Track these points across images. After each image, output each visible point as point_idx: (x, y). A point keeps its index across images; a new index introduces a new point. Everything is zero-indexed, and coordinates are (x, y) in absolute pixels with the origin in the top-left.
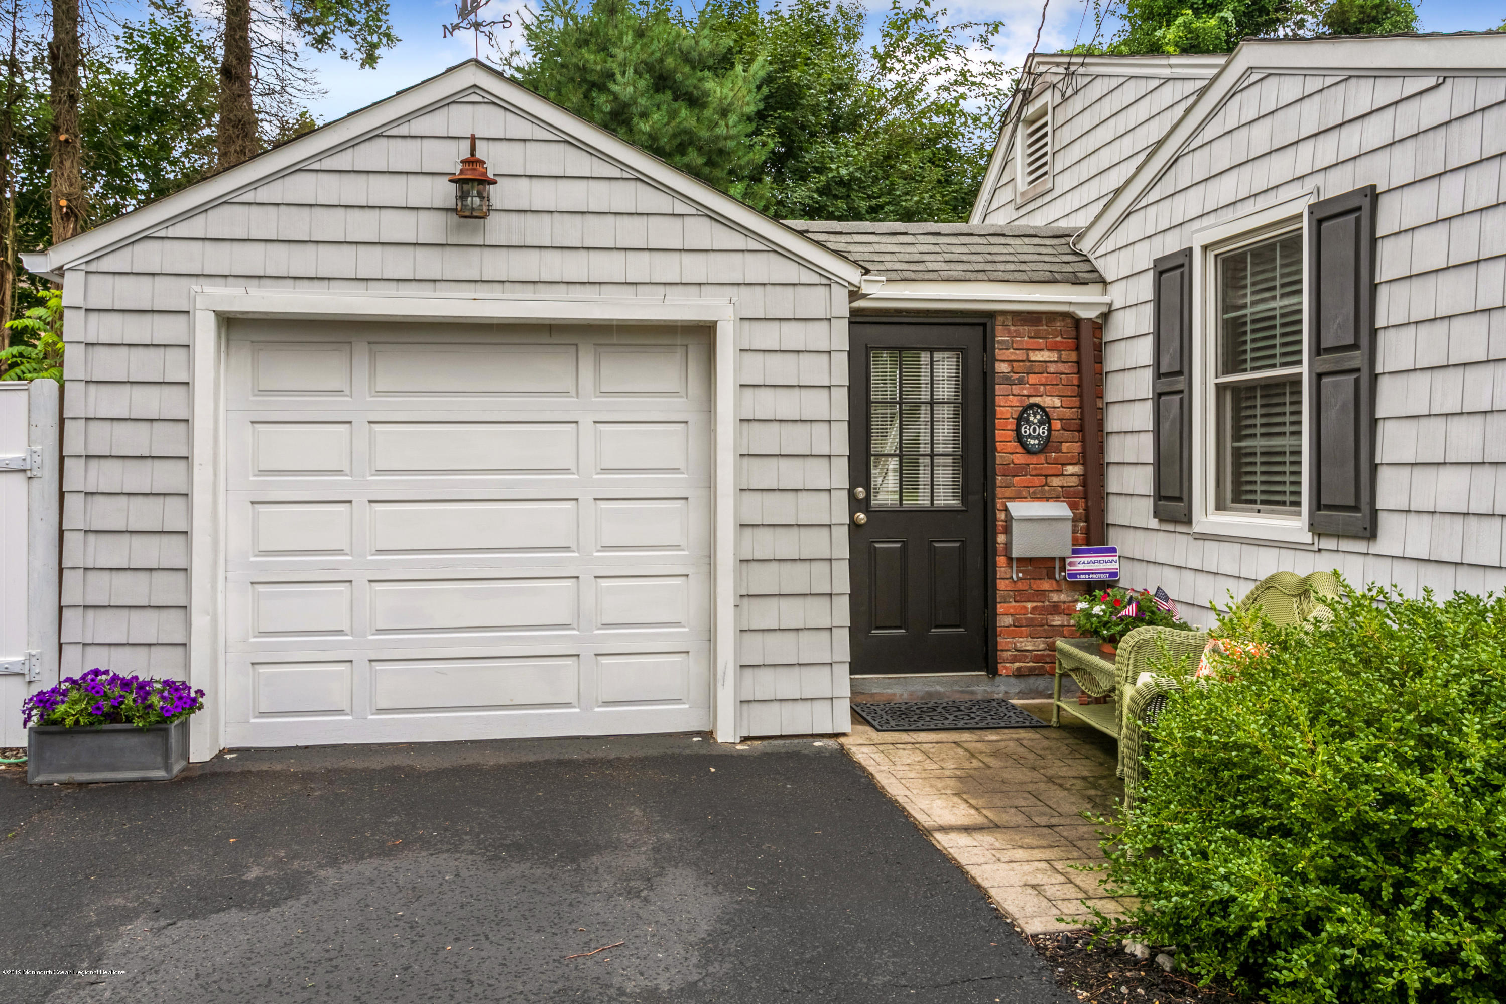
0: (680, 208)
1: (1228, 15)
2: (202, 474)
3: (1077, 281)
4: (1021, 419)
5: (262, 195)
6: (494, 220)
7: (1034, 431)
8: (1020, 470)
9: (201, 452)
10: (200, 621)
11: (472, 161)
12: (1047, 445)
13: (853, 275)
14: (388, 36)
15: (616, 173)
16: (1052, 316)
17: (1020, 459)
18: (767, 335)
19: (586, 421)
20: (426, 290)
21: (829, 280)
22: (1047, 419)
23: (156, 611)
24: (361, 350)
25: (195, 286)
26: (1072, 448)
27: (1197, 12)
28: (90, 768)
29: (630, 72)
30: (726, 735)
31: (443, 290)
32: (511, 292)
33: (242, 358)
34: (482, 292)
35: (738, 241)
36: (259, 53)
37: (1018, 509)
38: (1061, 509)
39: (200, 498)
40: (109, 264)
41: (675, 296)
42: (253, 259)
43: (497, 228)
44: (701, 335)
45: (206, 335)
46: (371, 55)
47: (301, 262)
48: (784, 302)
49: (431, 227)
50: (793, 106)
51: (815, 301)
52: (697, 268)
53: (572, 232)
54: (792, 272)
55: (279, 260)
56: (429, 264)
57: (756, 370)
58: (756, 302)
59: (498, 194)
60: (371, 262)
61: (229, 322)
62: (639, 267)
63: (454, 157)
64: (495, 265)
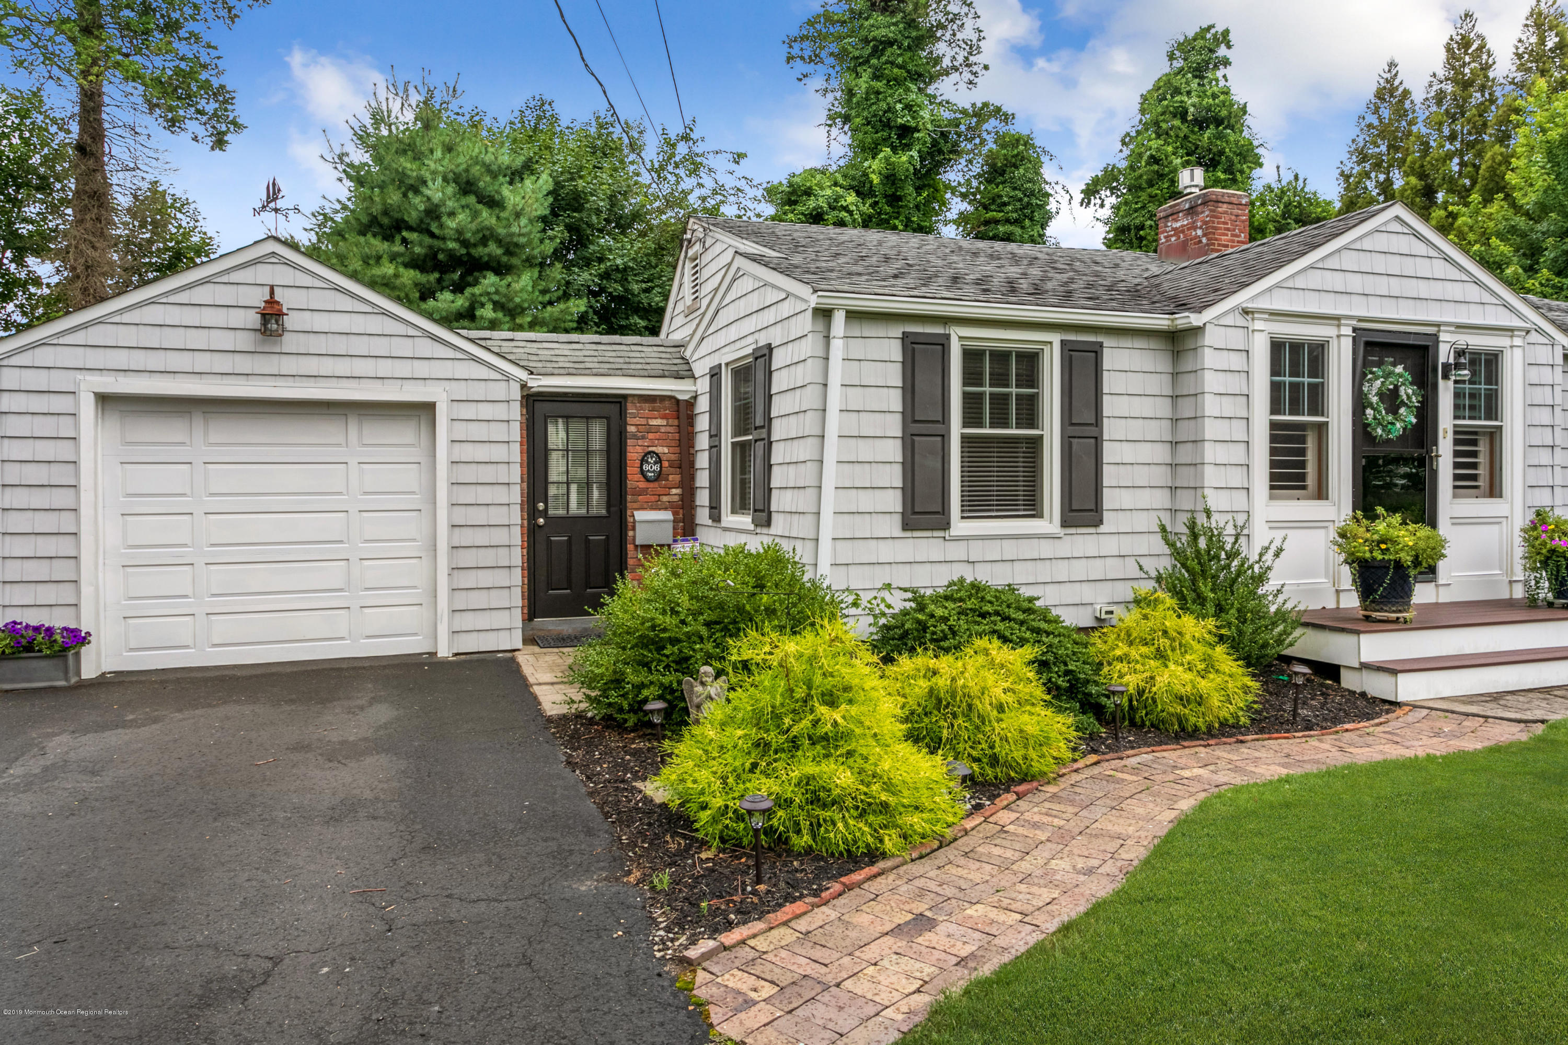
0: (411, 332)
1: (915, 153)
2: (86, 497)
3: (678, 377)
4: (643, 461)
5: (126, 318)
6: (287, 337)
7: (651, 468)
8: (643, 492)
9: (86, 481)
10: (86, 590)
11: (272, 302)
12: (659, 476)
13: (523, 375)
14: (234, 123)
15: (369, 309)
16: (663, 398)
17: (643, 485)
18: (468, 411)
19: (353, 462)
20: (242, 380)
21: (508, 378)
22: (659, 461)
23: (55, 585)
24: (198, 417)
25: (79, 376)
26: (675, 478)
27: (894, 150)
28: (12, 681)
29: (439, 180)
30: (444, 652)
31: (253, 381)
32: (299, 382)
33: (113, 423)
34: (280, 382)
35: (450, 353)
36: (111, 133)
37: (640, 515)
38: (668, 515)
39: (86, 511)
40: (16, 360)
41: (408, 385)
42: (120, 359)
43: (290, 342)
44: (429, 408)
45: (87, 407)
46: (220, 142)
47: (154, 361)
48: (478, 391)
49: (245, 341)
50: (579, 209)
51: (499, 390)
52: (422, 369)
53: (340, 345)
54: (484, 373)
55: (139, 360)
56: (244, 364)
57: (461, 431)
58: (460, 391)
59: (290, 321)
60: (203, 362)
61: (104, 400)
62: (385, 368)
63: (258, 297)
64: (289, 365)
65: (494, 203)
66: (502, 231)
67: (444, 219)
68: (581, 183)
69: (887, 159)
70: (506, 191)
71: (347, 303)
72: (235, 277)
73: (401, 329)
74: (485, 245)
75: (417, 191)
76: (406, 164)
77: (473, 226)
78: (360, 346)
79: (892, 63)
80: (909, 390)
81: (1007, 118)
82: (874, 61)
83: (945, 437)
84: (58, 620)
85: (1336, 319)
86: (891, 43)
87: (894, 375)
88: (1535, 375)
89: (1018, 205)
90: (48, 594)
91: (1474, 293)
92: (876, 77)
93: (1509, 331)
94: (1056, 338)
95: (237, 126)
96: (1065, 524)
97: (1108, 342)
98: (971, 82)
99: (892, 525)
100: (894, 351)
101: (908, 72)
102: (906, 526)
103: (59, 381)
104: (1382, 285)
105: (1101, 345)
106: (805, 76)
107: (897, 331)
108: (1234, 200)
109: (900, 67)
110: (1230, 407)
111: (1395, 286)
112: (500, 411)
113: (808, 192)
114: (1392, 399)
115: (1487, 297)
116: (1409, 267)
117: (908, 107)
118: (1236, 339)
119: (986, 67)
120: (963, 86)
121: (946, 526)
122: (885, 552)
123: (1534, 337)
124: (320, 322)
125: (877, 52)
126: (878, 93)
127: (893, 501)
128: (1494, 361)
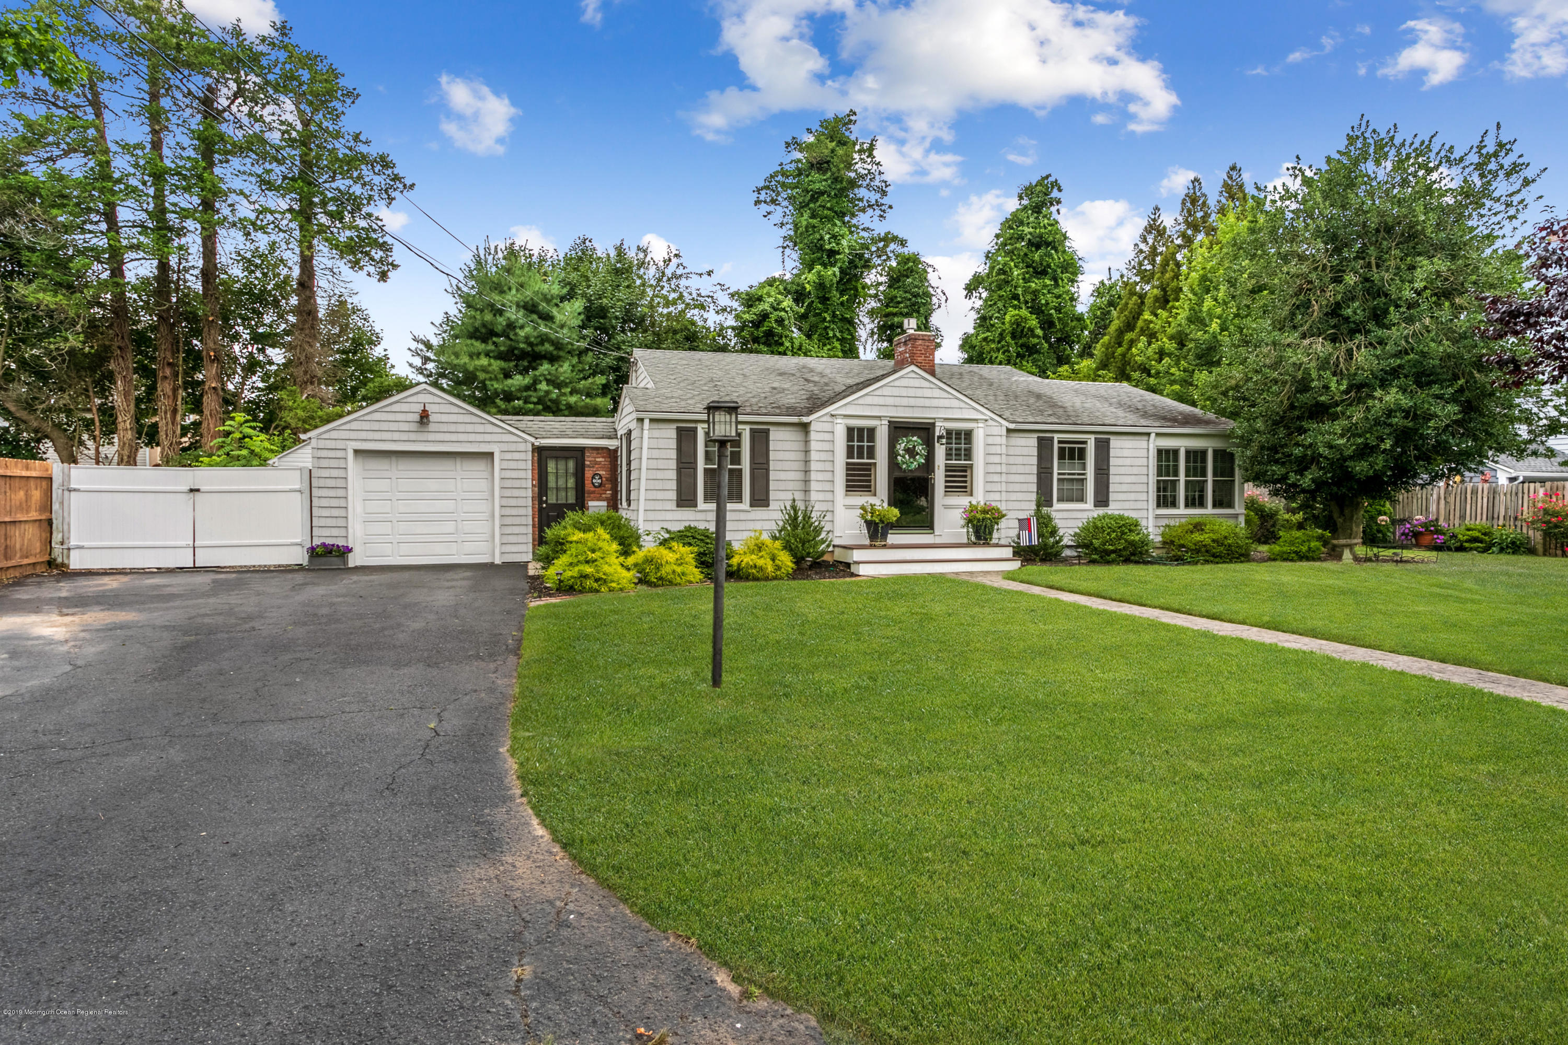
0: (483, 422)
1: (836, 269)
2: (350, 492)
3: (610, 438)
4: (593, 478)
5: (366, 418)
6: (431, 425)
7: (597, 481)
8: (593, 492)
9: (349, 486)
10: (350, 531)
11: (424, 411)
12: (601, 485)
13: (533, 440)
14: (392, 264)
15: (466, 413)
16: (603, 448)
17: (593, 489)
18: (508, 456)
19: (458, 478)
20: (412, 444)
21: (526, 441)
22: (601, 478)
23: (339, 529)
24: (394, 459)
25: (347, 442)
26: (608, 486)
27: (825, 266)
28: (324, 565)
29: (514, 308)
30: (498, 561)
31: (417, 444)
32: (435, 444)
33: (360, 460)
34: (428, 444)
35: (500, 430)
36: (318, 272)
37: (591, 503)
38: (605, 503)
39: (350, 498)
40: (324, 436)
41: (482, 445)
42: (363, 435)
43: (432, 427)
44: (490, 455)
45: (351, 455)
46: (383, 276)
47: (377, 436)
48: (513, 447)
49: (414, 427)
50: (604, 317)
51: (522, 447)
52: (488, 437)
53: (452, 428)
54: (515, 439)
55: (371, 435)
56: (413, 436)
57: (505, 465)
58: (505, 447)
59: (432, 418)
60: (396, 436)
61: (357, 452)
62: (472, 437)
63: (419, 408)
64: (431, 437)
65: (547, 318)
66: (553, 337)
67: (518, 330)
68: (605, 301)
69: (819, 272)
70: (555, 311)
71: (456, 410)
72: (409, 400)
73: (479, 420)
74: (543, 345)
75: (501, 315)
76: (496, 297)
77: (535, 334)
78: (461, 428)
79: (824, 207)
80: (679, 450)
81: (903, 243)
82: (812, 205)
83: (695, 469)
84: (341, 542)
85: (879, 418)
86: (822, 193)
87: (673, 444)
88: (990, 440)
89: (908, 303)
90: (335, 532)
91: (956, 403)
92: (813, 216)
93: (976, 420)
94: (748, 428)
95: (395, 267)
96: (751, 506)
97: (772, 428)
98: (881, 216)
99: (673, 505)
100: (673, 434)
101: (836, 212)
102: (678, 506)
103: (340, 445)
104: (905, 402)
105: (769, 430)
106: (769, 213)
107: (674, 426)
108: (926, 338)
109: (829, 209)
110: (823, 456)
111: (912, 402)
112: (522, 456)
113: (760, 299)
114: (911, 452)
115: (963, 405)
116: (919, 393)
117: (834, 237)
118: (827, 427)
119: (890, 207)
120: (876, 219)
121: (696, 506)
122: (669, 516)
123: (991, 423)
124: (444, 418)
125: (814, 199)
126: (814, 227)
127: (673, 495)
128: (968, 434)
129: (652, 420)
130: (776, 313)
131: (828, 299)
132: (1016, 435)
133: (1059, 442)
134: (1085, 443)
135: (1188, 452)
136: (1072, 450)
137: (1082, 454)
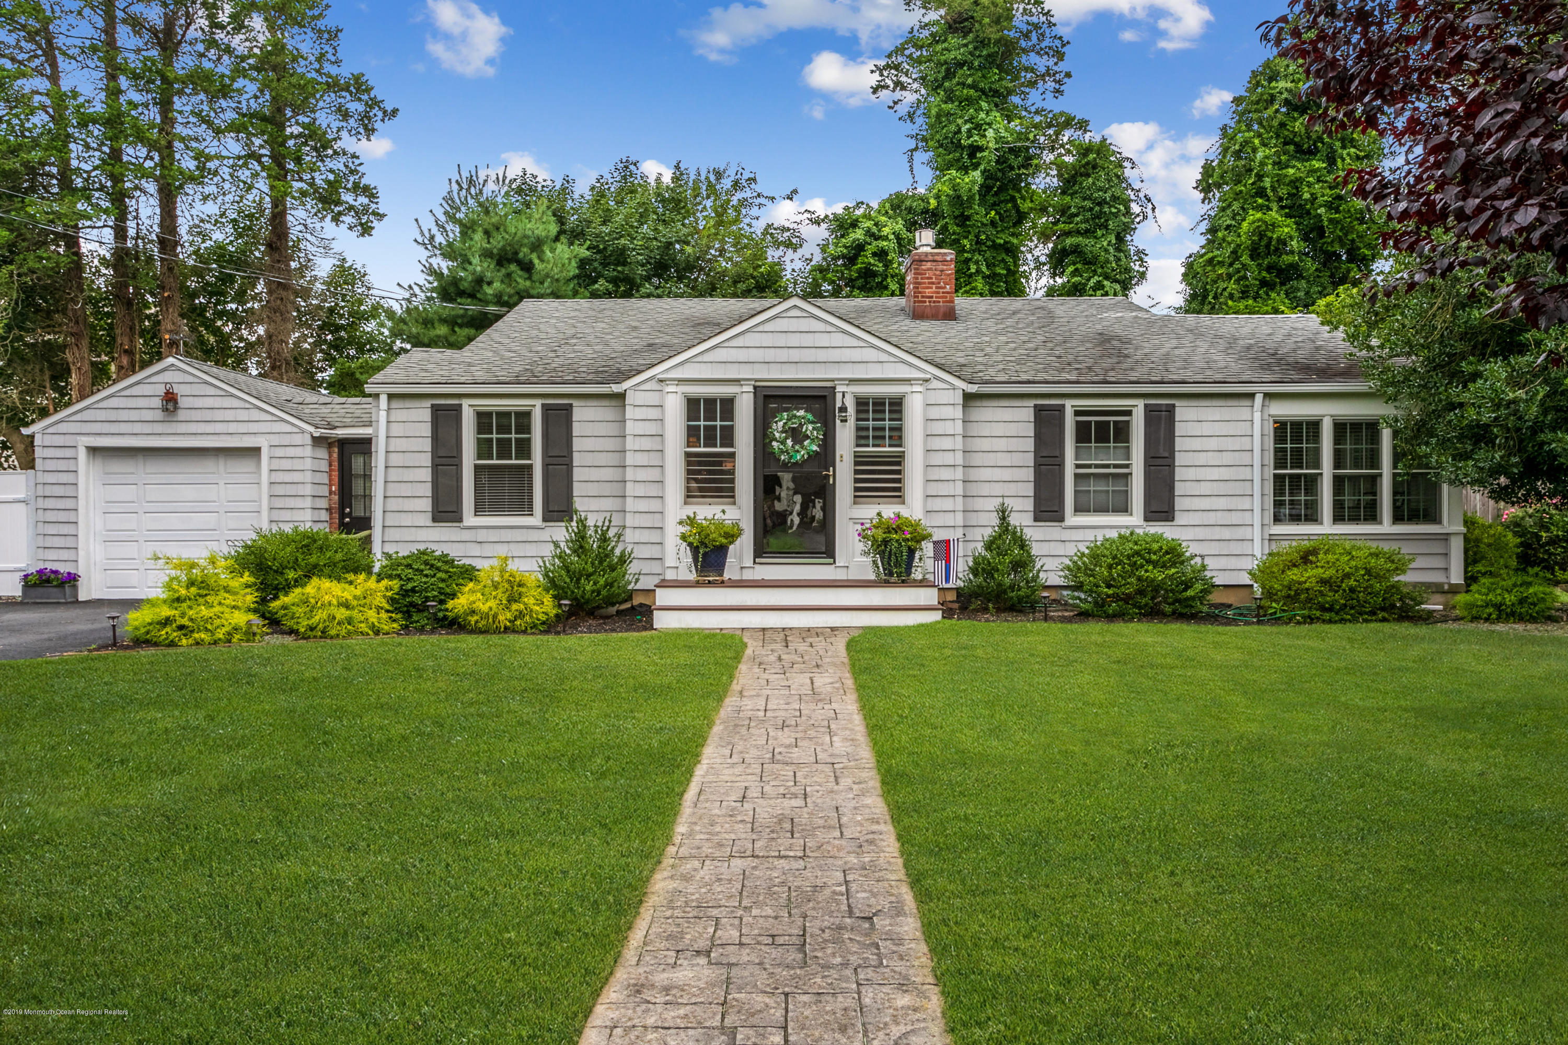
0: (247, 406)
1: (978, 173)
2: (82, 503)
5: (100, 405)
6: (180, 412)
9: (81, 494)
10: (80, 553)
11: (171, 393)
13: (316, 430)
14: (377, 213)
15: (223, 393)
18: (280, 452)
19: (222, 483)
20: (157, 437)
21: (303, 432)
23: (66, 549)
24: (140, 458)
25: (78, 438)
27: (962, 169)
28: (41, 598)
31: (163, 438)
32: (187, 437)
33: (99, 462)
34: (176, 438)
35: (269, 418)
39: (81, 510)
40: (50, 430)
41: (245, 438)
42: (97, 428)
43: (182, 415)
44: (255, 452)
45: (82, 454)
47: (114, 428)
48: (286, 440)
49: (159, 415)
51: (298, 439)
52: (254, 427)
53: (208, 415)
54: (288, 428)
55: (106, 428)
56: (159, 428)
57: (276, 464)
58: (276, 440)
59: (183, 402)
60: (138, 428)
61: (90, 450)
62: (232, 428)
63: (161, 390)
64: (182, 428)
69: (952, 180)
71: (210, 391)
72: (153, 379)
73: (239, 404)
78: (219, 415)
79: (963, 84)
80: (435, 438)
81: (1083, 125)
82: (947, 84)
83: (459, 466)
84: (63, 568)
85: (737, 381)
86: (961, 65)
87: (426, 430)
88: (934, 413)
90: (65, 555)
91: (871, 354)
92: (949, 99)
93: (907, 381)
94: (538, 403)
95: (381, 216)
96: (545, 520)
97: (575, 403)
98: (1057, 91)
99: (426, 519)
100: (426, 415)
101: (983, 91)
102: (434, 520)
103: (69, 440)
104: (783, 355)
105: (571, 405)
106: (895, 103)
107: (428, 403)
108: (939, 258)
109: (970, 87)
110: (647, 444)
111: (795, 355)
112: (299, 452)
113: (854, 225)
114: (797, 435)
115: (884, 357)
116: (807, 340)
117: (978, 127)
118: (653, 398)
119: (1068, 75)
120: (1048, 95)
121: (460, 520)
122: (423, 535)
123: (935, 384)
124: (199, 402)
125: (949, 75)
126: (949, 114)
127: (426, 505)
128: (897, 405)
129: (391, 396)
130: (875, 243)
131: (968, 218)
132: (986, 403)
133: (1077, 413)
134: (1129, 413)
135: (1340, 428)
136: (1102, 428)
137: (1122, 433)
